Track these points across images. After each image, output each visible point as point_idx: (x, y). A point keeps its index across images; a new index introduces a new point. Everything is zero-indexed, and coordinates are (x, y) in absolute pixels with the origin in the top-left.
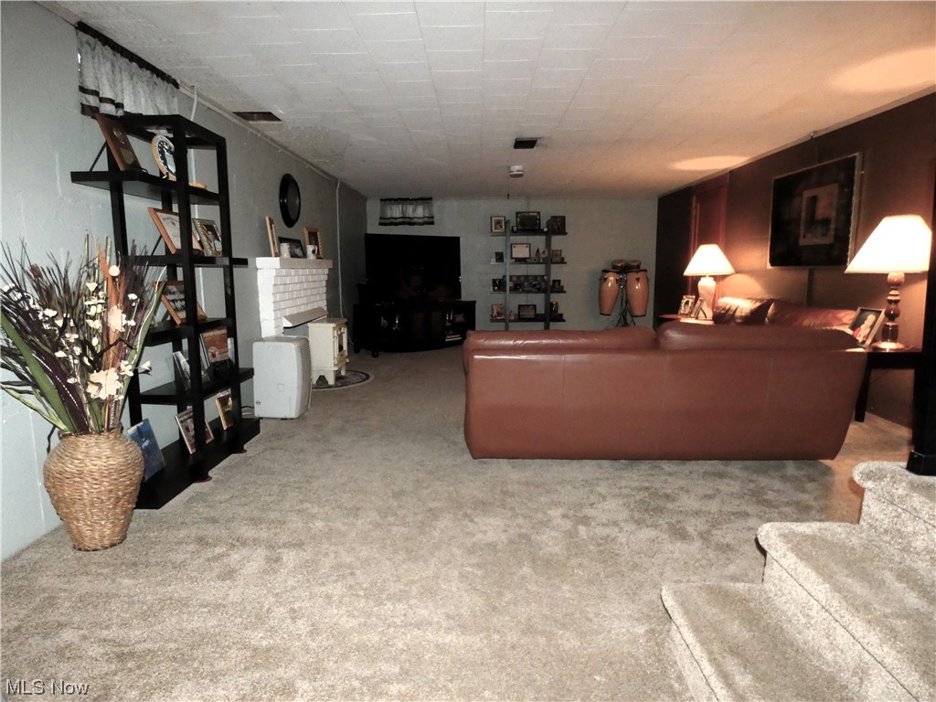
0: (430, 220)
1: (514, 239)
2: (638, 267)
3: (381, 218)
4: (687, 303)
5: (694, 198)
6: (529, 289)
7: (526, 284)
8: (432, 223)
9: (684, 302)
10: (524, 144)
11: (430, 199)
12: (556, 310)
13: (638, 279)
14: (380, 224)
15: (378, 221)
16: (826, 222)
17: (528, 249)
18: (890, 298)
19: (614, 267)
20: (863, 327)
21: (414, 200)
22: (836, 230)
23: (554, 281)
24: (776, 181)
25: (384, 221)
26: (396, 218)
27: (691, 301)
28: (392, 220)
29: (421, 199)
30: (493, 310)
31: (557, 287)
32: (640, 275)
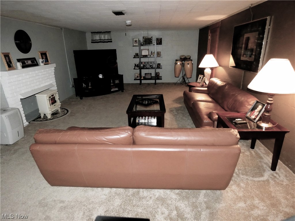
0: (111, 40)
1: (142, 47)
2: (190, 58)
3: (92, 40)
4: (200, 78)
5: (209, 31)
6: (149, 67)
7: (148, 65)
8: (111, 42)
9: (199, 77)
10: (119, 13)
11: (110, 32)
12: (159, 75)
13: (188, 64)
14: (92, 42)
15: (91, 41)
16: (252, 50)
17: (148, 51)
18: (268, 101)
19: (181, 59)
20: (256, 110)
21: (104, 32)
22: (255, 55)
23: (158, 64)
24: (235, 27)
25: (93, 41)
26: (98, 40)
27: (202, 77)
28: (96, 41)
29: (106, 32)
30: (135, 75)
31: (159, 66)
32: (189, 62)
